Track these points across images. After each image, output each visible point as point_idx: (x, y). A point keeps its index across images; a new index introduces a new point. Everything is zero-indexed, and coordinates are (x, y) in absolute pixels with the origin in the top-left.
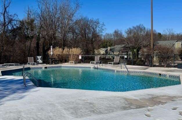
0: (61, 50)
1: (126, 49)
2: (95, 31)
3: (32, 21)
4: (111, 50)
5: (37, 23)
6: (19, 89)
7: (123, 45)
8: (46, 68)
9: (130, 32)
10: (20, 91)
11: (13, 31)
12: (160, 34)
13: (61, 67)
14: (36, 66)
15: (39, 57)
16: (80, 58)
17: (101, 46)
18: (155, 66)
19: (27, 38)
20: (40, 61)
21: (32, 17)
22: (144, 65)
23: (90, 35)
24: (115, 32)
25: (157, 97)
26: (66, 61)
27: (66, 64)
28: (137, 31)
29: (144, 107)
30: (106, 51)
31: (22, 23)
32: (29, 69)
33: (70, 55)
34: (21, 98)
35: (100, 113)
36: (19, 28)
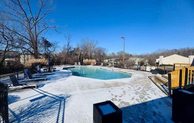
0: (88, 60)
1: (116, 61)
2: (104, 53)
3: (79, 48)
4: (110, 60)
5: (80, 49)
6: (65, 76)
7: (116, 59)
8: (81, 67)
9: (118, 53)
10: (66, 77)
11: (71, 52)
12: (131, 55)
13: (87, 67)
14: (77, 66)
15: (79, 63)
16: (95, 63)
17: (107, 58)
18: (125, 68)
19: (76, 55)
20: (79, 64)
21: (79, 47)
22: (121, 68)
23: (102, 54)
24: (113, 53)
25: (118, 83)
26: (90, 65)
27: (90, 66)
28: (121, 53)
29: (110, 87)
30: (108, 61)
31: (74, 49)
32: (74, 67)
33: (91, 62)
34: (65, 80)
35: (91, 89)
36: (73, 51)
